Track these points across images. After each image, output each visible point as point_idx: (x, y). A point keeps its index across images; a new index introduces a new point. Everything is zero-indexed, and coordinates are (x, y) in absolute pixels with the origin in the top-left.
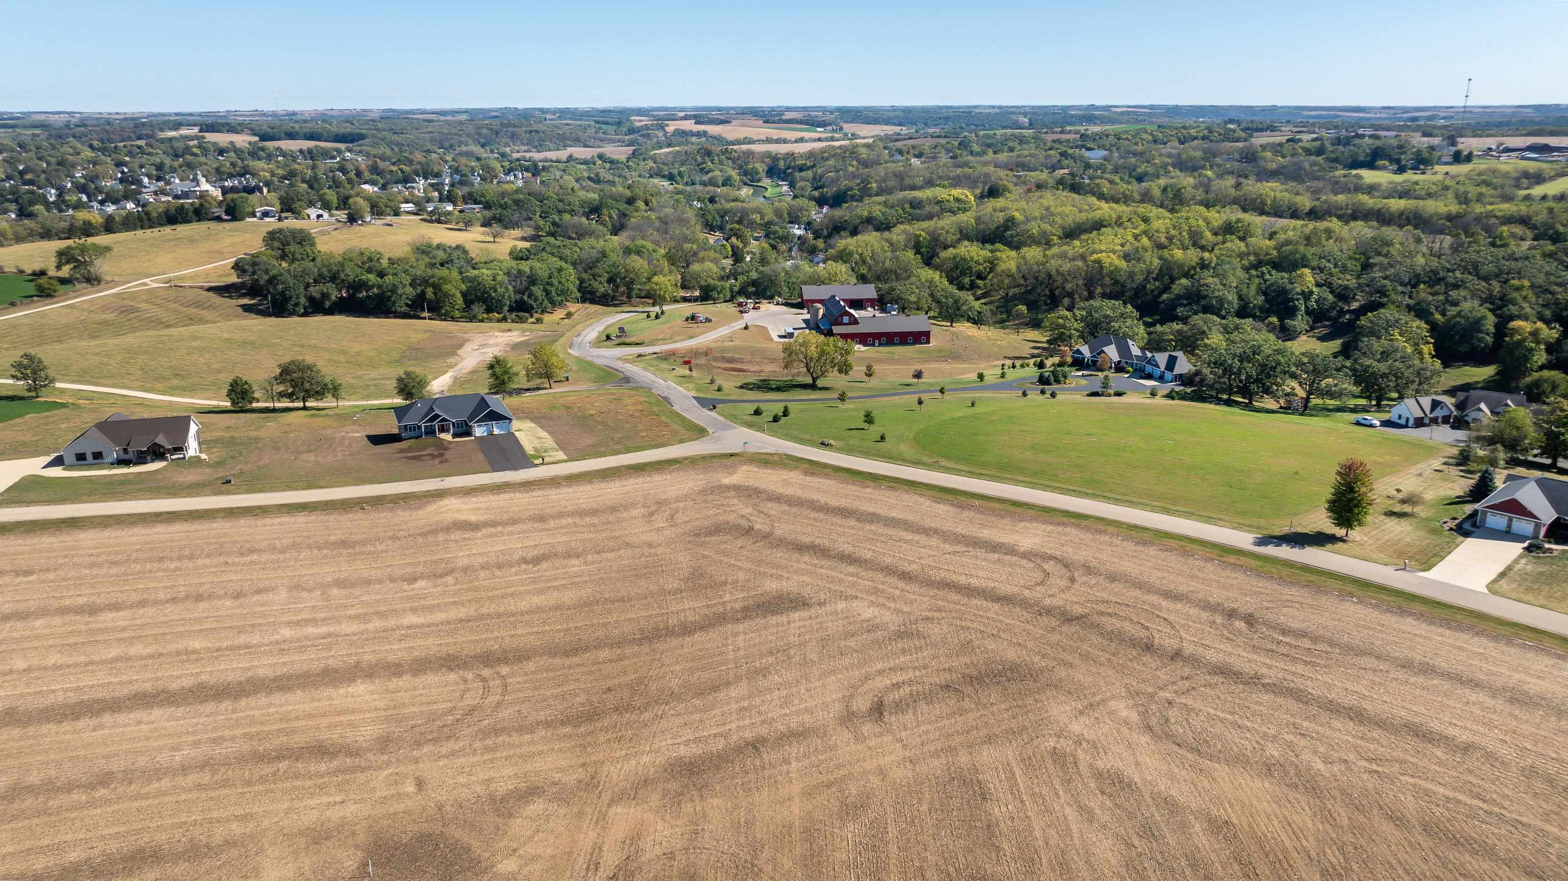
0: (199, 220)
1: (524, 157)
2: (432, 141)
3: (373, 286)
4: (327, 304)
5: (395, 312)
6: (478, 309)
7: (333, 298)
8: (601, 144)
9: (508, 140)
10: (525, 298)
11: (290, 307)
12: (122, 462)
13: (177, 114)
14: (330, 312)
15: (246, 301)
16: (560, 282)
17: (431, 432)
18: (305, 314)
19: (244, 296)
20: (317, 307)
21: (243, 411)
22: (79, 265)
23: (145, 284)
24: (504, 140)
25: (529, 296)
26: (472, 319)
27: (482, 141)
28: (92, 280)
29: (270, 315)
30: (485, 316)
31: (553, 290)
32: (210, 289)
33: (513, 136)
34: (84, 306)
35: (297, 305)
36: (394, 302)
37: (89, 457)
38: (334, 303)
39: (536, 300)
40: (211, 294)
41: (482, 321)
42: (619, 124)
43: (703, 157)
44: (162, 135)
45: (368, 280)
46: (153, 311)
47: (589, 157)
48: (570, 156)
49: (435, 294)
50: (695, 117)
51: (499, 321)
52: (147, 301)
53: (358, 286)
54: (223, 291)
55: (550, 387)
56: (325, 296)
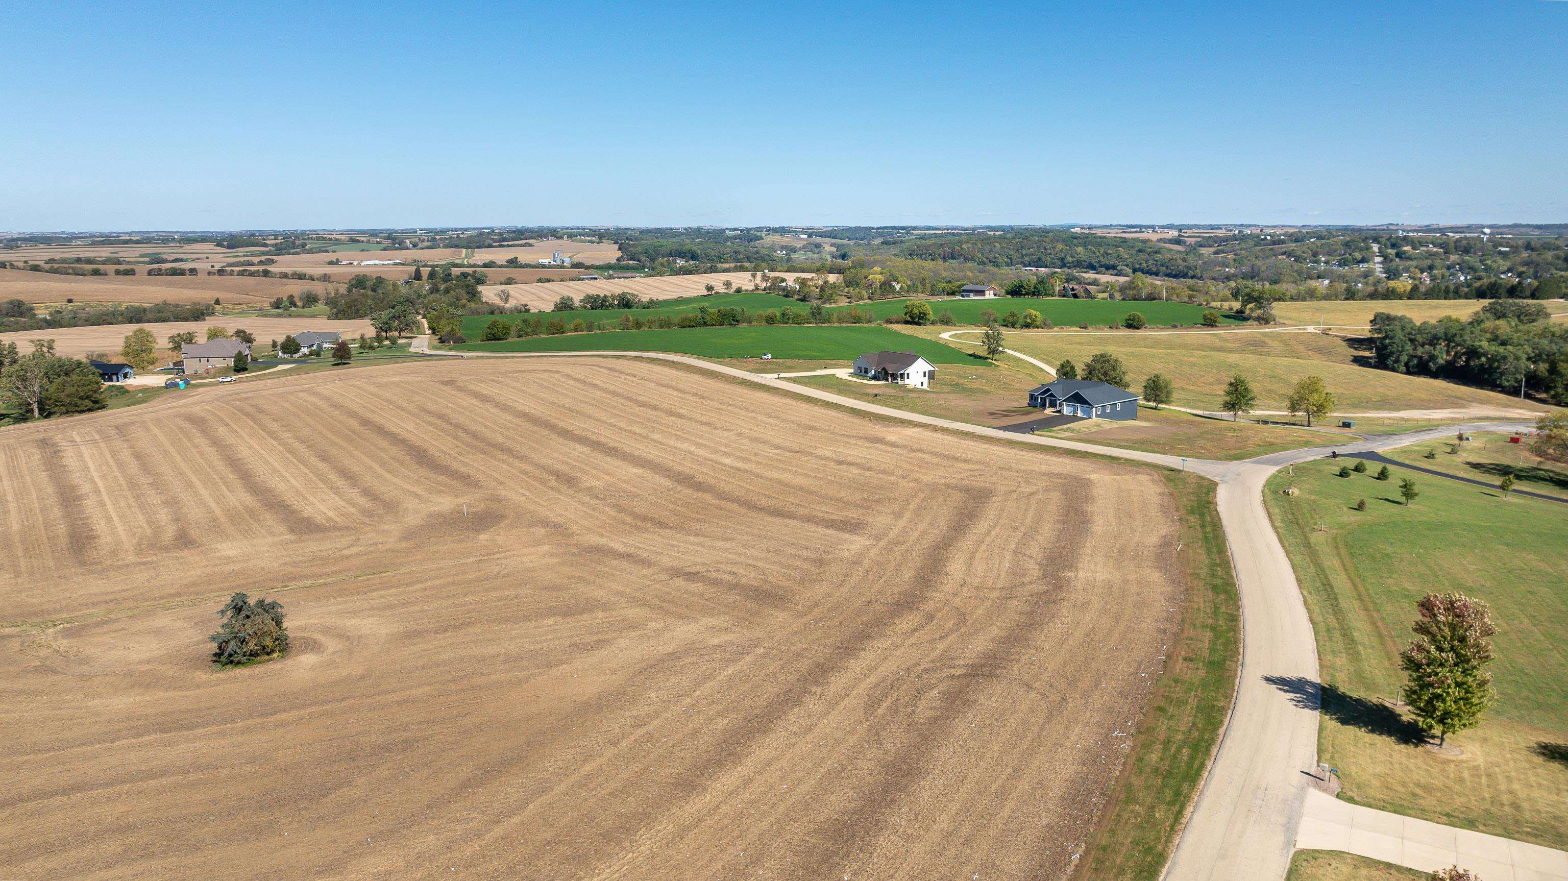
3: (1485, 356)
4: (1433, 366)
7: (1441, 361)
11: (1389, 362)
12: (871, 378)
15: (1365, 353)
17: (1043, 404)
18: (1408, 373)
19: (1368, 348)
20: (1421, 368)
22: (1259, 305)
23: (1304, 329)
28: (1265, 320)
32: (1348, 340)
34: (1226, 336)
35: (1398, 361)
36: (1502, 374)
37: (863, 370)
38: (1442, 367)
40: (1344, 344)
45: (1483, 348)
46: (1277, 347)
52: (1283, 341)
53: (1473, 353)
54: (1354, 342)
55: (1309, 425)
56: (1432, 358)
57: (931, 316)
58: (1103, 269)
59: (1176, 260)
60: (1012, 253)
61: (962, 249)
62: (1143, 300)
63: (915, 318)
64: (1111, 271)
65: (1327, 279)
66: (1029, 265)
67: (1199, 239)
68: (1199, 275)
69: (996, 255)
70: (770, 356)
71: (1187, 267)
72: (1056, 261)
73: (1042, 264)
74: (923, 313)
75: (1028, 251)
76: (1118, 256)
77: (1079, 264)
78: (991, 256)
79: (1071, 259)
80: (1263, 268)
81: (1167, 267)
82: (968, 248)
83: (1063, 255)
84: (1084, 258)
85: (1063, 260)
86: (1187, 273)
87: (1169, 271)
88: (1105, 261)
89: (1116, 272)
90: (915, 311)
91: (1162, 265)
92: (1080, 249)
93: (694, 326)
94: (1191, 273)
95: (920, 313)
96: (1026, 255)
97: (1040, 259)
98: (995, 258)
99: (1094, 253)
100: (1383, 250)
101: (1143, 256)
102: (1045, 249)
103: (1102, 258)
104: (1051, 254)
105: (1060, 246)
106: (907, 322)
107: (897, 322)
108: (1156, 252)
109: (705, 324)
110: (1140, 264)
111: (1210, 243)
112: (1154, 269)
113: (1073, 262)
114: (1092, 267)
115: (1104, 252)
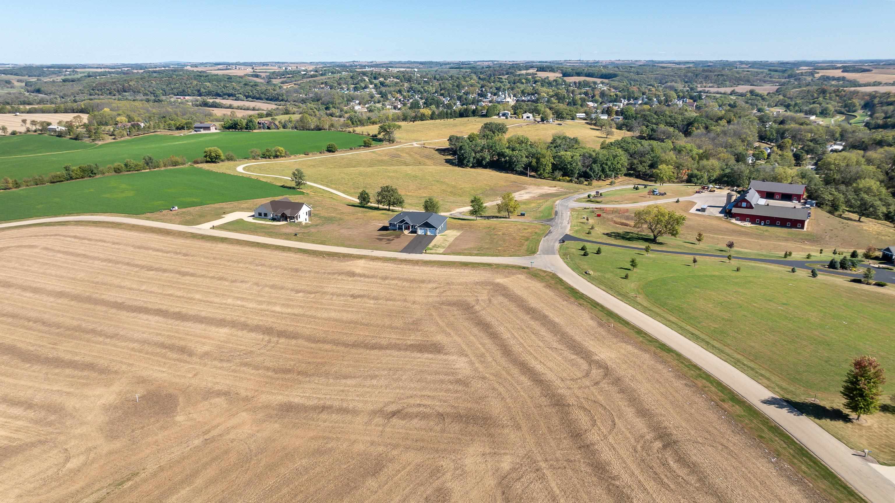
0: (474, 116)
1: (704, 90)
2: (656, 79)
3: (507, 156)
4: (484, 163)
5: (516, 171)
6: (558, 174)
7: (488, 160)
8: (763, 84)
9: (702, 80)
10: (588, 170)
11: (465, 162)
12: (274, 219)
13: (540, 62)
14: (485, 167)
15: (450, 157)
16: (612, 163)
17: (400, 228)
18: (473, 167)
19: (450, 154)
20: (479, 164)
21: (363, 207)
22: (388, 133)
23: (412, 145)
24: (700, 80)
25: (591, 169)
26: (554, 179)
27: (686, 80)
28: (391, 141)
29: (456, 165)
30: (561, 178)
31: (607, 168)
32: (437, 150)
33: (706, 78)
34: (379, 152)
35: (468, 161)
36: (516, 165)
37: (263, 215)
38: (488, 163)
39: (594, 172)
40: (436, 152)
41: (559, 180)
42: (784, 71)
43: (818, 94)
44: (519, 73)
45: (505, 152)
46: (408, 159)
47: (744, 91)
48: (733, 91)
49: (537, 163)
50: (844, 67)
51: (568, 182)
52: (407, 153)
53: (501, 155)
54: (442, 151)
55: (509, 218)
56: (484, 159)
57: (223, 157)
58: (227, 97)
59: (269, 90)
60: (164, 87)
61: (130, 85)
62: (312, 130)
63: (213, 159)
64: (231, 98)
65: (357, 100)
66: (178, 95)
67: (268, 74)
68: (286, 99)
69: (154, 89)
70: (176, 208)
71: (277, 94)
72: (195, 92)
73: (186, 94)
74: (219, 156)
75: (175, 86)
76: (233, 88)
77: (209, 94)
78: (151, 89)
79: (204, 91)
80: (323, 95)
81: (265, 94)
82: (134, 85)
83: (198, 88)
84: (212, 89)
85: (199, 91)
86: (278, 98)
87: (267, 97)
88: (225, 91)
89: (235, 98)
90: (213, 154)
91: (262, 93)
92: (208, 84)
93: (62, 181)
94: (280, 98)
95: (216, 155)
96: (175, 88)
97: (184, 91)
98: (154, 90)
99: (218, 86)
100: (371, 80)
101: (249, 88)
102: (185, 84)
103: (223, 89)
104: (190, 87)
105: (195, 82)
106: (207, 162)
107: (202, 163)
108: (255, 85)
109: (71, 178)
110: (248, 93)
111: (276, 77)
112: (258, 96)
113: (206, 92)
114: (218, 95)
115: (224, 85)
